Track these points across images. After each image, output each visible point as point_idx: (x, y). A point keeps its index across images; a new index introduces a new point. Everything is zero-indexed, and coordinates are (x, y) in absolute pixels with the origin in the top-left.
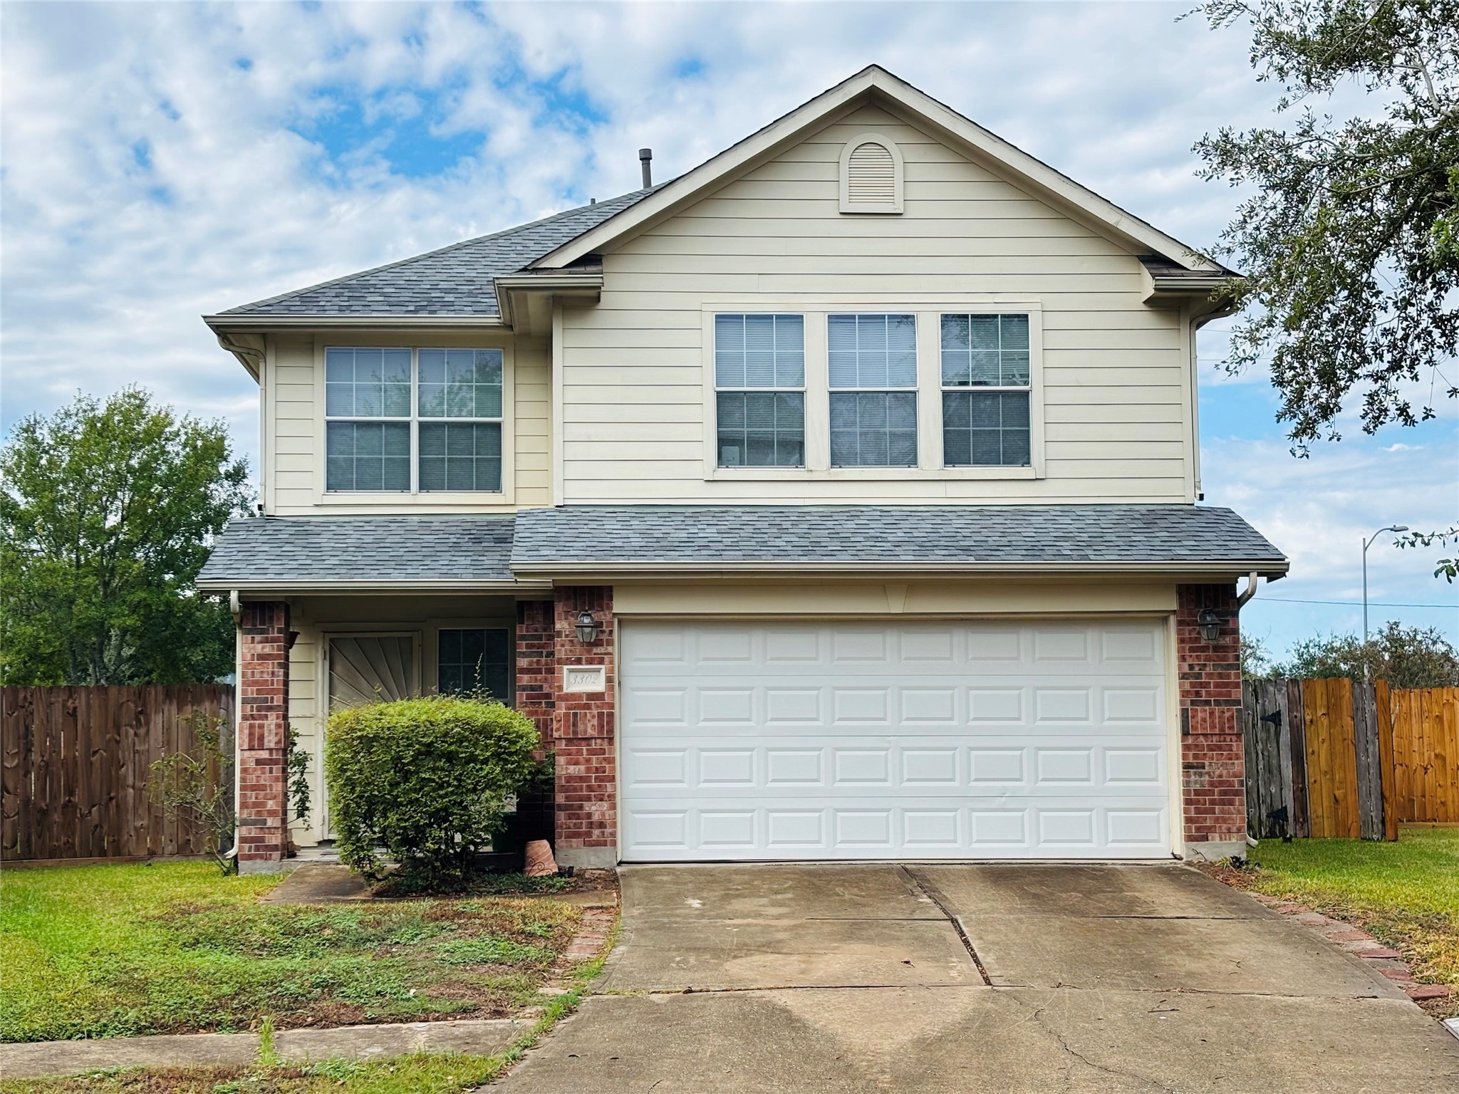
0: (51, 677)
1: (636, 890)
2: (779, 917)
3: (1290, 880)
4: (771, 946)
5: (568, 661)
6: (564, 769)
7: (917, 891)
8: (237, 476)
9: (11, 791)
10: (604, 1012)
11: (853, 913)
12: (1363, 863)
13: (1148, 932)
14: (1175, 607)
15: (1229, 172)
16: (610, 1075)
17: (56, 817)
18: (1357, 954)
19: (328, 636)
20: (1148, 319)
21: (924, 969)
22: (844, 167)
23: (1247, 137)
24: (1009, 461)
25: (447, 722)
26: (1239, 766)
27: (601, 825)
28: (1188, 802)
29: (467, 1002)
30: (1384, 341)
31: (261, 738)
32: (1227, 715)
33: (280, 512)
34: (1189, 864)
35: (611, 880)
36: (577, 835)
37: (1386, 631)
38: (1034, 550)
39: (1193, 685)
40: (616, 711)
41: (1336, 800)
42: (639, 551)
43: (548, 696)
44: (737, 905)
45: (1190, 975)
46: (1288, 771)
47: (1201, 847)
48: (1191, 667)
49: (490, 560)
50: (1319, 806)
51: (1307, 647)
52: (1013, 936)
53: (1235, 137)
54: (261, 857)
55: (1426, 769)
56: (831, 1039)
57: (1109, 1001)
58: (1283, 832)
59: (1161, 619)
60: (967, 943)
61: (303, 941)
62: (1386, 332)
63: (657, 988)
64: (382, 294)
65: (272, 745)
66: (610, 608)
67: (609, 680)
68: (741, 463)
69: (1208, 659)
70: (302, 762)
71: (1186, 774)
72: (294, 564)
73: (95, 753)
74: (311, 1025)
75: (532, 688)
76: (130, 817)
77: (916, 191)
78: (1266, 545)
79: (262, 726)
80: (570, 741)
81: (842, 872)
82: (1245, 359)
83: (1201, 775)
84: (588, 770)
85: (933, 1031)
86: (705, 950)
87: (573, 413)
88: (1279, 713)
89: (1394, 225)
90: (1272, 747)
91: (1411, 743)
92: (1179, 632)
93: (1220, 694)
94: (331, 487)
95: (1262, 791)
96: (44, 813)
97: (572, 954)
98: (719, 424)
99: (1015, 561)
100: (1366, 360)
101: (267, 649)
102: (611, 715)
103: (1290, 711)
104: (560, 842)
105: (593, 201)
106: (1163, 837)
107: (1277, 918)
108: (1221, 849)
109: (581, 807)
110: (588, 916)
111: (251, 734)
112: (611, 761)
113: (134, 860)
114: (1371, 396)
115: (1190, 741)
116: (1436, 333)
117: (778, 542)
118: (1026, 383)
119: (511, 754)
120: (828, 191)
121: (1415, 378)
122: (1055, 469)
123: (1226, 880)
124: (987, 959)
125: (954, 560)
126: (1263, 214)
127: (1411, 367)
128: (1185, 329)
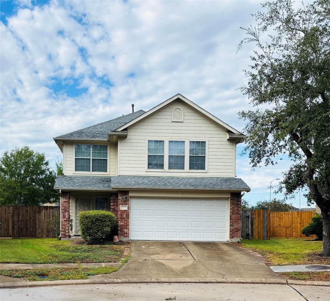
0: (10, 203)
1: (133, 244)
2: (159, 249)
3: (248, 245)
4: (158, 254)
5: (121, 204)
6: (120, 223)
7: (182, 246)
8: (47, 164)
9: (16, 224)
10: (132, 262)
11: (171, 249)
12: (262, 243)
13: (222, 253)
14: (230, 197)
15: (244, 118)
16: (135, 271)
17: (24, 229)
18: (257, 257)
19: (75, 198)
20: (228, 143)
21: (184, 257)
22: (173, 113)
23: (247, 112)
24: (201, 169)
25: (101, 214)
26: (240, 225)
27: (126, 233)
28: (230, 231)
29: (110, 260)
30: (269, 150)
31: (65, 216)
32: (238, 216)
33: (67, 175)
34: (230, 242)
35: (128, 243)
36: (122, 235)
37: (273, 200)
38: (205, 186)
39: (232, 211)
40: (129, 213)
41: (259, 232)
42: (134, 185)
43: (116, 210)
44: (151, 247)
45: (229, 259)
46: (250, 227)
47: (232, 239)
48: (232, 207)
49: (106, 185)
50: (255, 233)
51: (259, 202)
52: (198, 253)
53: (245, 112)
54: (65, 237)
55: (277, 227)
56: (169, 267)
57: (214, 263)
58: (249, 238)
59: (227, 199)
60: (191, 254)
61: (79, 251)
62: (269, 148)
63: (140, 259)
64: (85, 134)
65: (67, 218)
66: (129, 195)
67: (128, 208)
68: (152, 168)
69: (235, 206)
70: (71, 221)
71: (230, 227)
72: (71, 185)
73: (31, 218)
74: (85, 263)
75: (114, 209)
76: (38, 230)
77: (186, 118)
78: (247, 186)
79: (65, 214)
80: (121, 218)
81: (169, 243)
82: (244, 154)
83: (233, 227)
84: (124, 224)
85: (186, 266)
86: (147, 254)
87: (121, 158)
88: (249, 216)
89: (272, 129)
90: (247, 222)
91: (274, 222)
92: (230, 201)
93: (237, 212)
94: (76, 170)
95: (245, 230)
96: (22, 229)
97: (125, 254)
98: (148, 161)
99: (201, 188)
100: (266, 153)
101: (66, 200)
102: (128, 214)
103: (251, 216)
104: (119, 236)
105: (123, 115)
106: (226, 238)
107: (244, 251)
108: (236, 240)
109: (123, 230)
110: (126, 248)
111: (63, 216)
112: (128, 222)
113: (38, 238)
114: (266, 159)
115: (231, 221)
116: (279, 149)
117: (159, 183)
118: (205, 154)
119: (112, 220)
120: (169, 117)
121: (274, 156)
122: (210, 171)
123: (236, 245)
124: (194, 256)
125: (191, 187)
126: (249, 126)
127: (274, 154)
128: (234, 145)
